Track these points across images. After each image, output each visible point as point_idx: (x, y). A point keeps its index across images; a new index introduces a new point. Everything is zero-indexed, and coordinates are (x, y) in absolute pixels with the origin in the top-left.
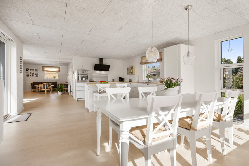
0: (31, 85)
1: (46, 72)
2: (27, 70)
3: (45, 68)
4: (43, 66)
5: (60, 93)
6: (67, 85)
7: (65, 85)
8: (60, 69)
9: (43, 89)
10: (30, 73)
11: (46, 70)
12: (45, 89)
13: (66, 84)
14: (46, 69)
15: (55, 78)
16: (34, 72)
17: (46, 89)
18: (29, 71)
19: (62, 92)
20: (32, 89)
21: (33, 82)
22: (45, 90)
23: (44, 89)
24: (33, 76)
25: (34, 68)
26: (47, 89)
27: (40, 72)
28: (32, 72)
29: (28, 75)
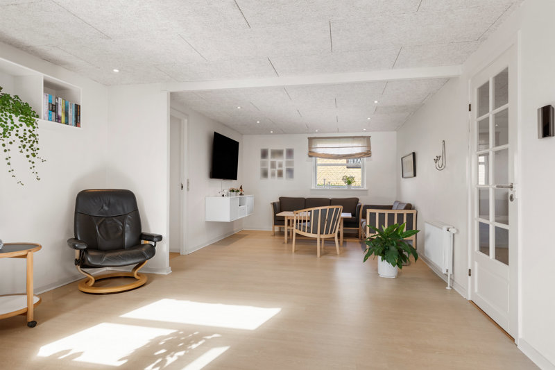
0: (271, 209)
1: (320, 161)
2: (264, 154)
3: (319, 145)
4: (310, 139)
5: (386, 269)
6: (410, 216)
7: (400, 216)
8: (369, 146)
9: (309, 232)
10: (273, 165)
11: (320, 151)
12: (315, 232)
13: (405, 212)
14: (321, 148)
15: (349, 183)
16: (283, 160)
17: (321, 233)
18: (269, 159)
19: (399, 265)
20: (275, 224)
21: (281, 199)
22: (317, 236)
23: (311, 235)
24: (280, 174)
25: (284, 148)
26: (324, 236)
27: (301, 162)
28: (277, 160)
29: (265, 174)
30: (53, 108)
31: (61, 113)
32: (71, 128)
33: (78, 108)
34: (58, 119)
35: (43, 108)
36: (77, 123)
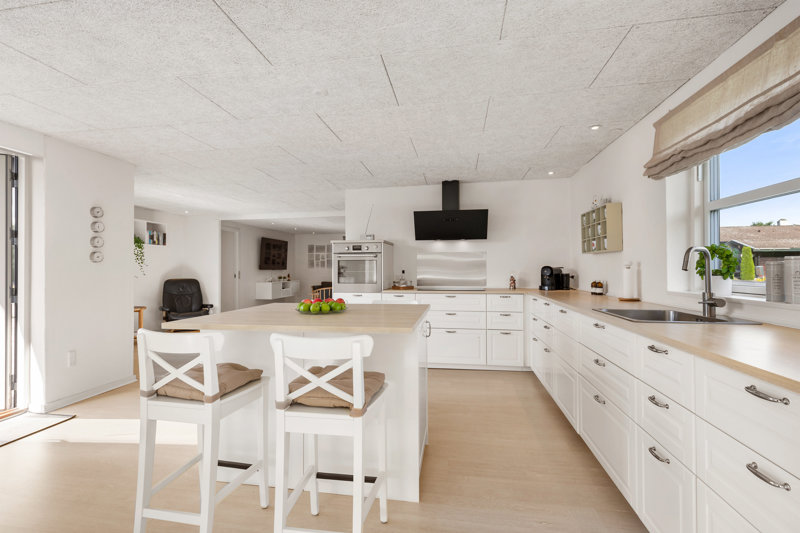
2: (311, 249)
16: (325, 253)
18: (315, 253)
25: (326, 244)
28: (321, 254)
29: (311, 264)
30: (152, 237)
31: (155, 239)
32: (161, 246)
33: (164, 235)
34: (154, 243)
35: (147, 238)
36: (164, 243)
